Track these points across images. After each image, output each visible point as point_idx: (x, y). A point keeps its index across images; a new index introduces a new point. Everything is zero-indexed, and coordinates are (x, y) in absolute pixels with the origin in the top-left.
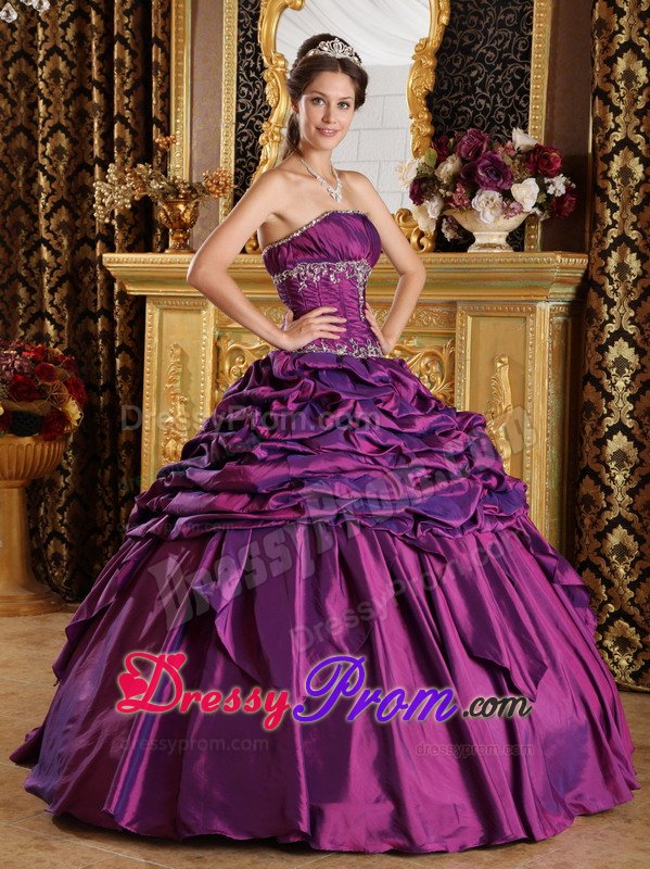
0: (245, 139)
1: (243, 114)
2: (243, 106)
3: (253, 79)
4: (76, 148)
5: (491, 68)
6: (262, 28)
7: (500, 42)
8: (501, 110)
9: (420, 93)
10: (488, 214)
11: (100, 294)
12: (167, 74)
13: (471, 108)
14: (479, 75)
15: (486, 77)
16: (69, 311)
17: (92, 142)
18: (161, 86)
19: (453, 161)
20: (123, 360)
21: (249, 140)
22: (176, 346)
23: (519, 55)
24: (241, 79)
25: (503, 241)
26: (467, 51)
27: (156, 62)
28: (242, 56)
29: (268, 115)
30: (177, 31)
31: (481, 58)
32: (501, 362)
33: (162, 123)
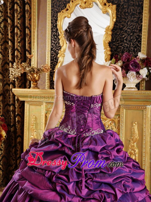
0: (53, 56)
1: (53, 48)
2: (53, 46)
3: (56, 38)
4: (4, 58)
5: (129, 34)
6: (59, 23)
7: (132, 26)
8: (132, 47)
9: (107, 42)
10: (132, 79)
11: (11, 99)
12: (30, 37)
13: (123, 46)
14: (125, 36)
15: (127, 37)
16: (2, 104)
17: (9, 56)
18: (29, 40)
19: (120, 63)
20: (18, 118)
21: (54, 56)
22: (34, 115)
23: (138, 31)
24: (52, 38)
25: (134, 87)
26: (121, 29)
27: (27, 34)
28: (52, 32)
29: (60, 49)
30: (33, 25)
31: (126, 32)
32: (135, 123)
33: (29, 51)
